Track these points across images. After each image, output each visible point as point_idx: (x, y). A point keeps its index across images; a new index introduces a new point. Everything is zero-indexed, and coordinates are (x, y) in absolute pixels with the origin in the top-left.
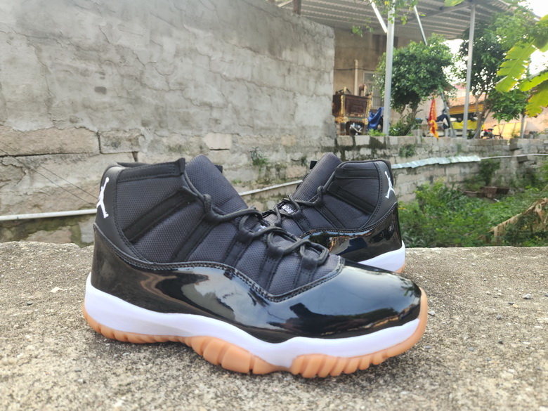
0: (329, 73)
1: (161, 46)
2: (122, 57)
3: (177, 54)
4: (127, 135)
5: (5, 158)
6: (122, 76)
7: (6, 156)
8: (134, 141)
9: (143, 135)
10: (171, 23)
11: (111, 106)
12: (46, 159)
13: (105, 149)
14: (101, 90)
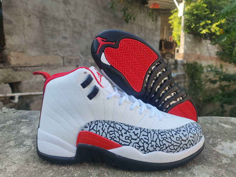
0: (158, 31)
1: (89, 19)
2: (74, 24)
3: (96, 23)
4: (75, 58)
5: (26, 68)
6: (74, 32)
7: (26, 67)
8: (77, 61)
9: (81, 58)
10: (94, 9)
11: (69, 45)
12: (42, 68)
13: (66, 64)
14: (65, 38)
